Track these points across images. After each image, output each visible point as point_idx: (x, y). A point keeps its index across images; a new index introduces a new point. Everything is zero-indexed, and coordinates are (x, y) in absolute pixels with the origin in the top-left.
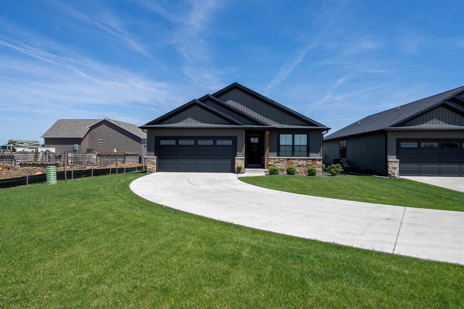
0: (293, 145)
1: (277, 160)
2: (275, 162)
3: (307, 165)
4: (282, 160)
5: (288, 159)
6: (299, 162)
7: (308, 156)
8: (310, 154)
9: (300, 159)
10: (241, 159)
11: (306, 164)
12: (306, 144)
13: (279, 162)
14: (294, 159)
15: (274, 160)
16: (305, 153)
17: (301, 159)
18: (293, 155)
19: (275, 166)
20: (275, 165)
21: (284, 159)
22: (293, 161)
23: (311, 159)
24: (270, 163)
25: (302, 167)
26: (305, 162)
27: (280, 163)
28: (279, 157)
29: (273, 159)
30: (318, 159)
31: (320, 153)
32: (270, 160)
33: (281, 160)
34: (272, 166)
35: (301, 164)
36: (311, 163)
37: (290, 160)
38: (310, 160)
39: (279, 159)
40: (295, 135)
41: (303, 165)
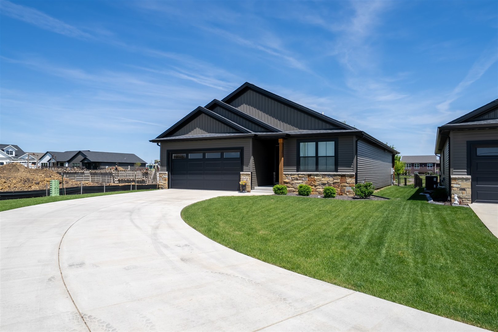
0: (317, 157)
1: (295, 176)
2: (293, 178)
3: (334, 183)
4: (302, 176)
5: (310, 175)
6: (323, 179)
7: (336, 170)
8: (339, 168)
9: (324, 175)
10: (247, 174)
11: (332, 182)
12: (334, 155)
13: (298, 178)
14: (317, 175)
15: (292, 177)
16: (333, 167)
17: (326, 175)
18: (317, 170)
19: (293, 184)
20: (293, 182)
21: (304, 175)
22: (315, 177)
23: (339, 175)
24: (287, 180)
25: (327, 185)
26: (331, 179)
27: (300, 180)
28: (299, 173)
29: (291, 175)
30: (348, 175)
31: (352, 166)
32: (287, 176)
33: (300, 176)
34: (289, 183)
35: (326, 182)
36: (339, 181)
37: (311, 177)
38: (338, 177)
39: (298, 175)
40: (319, 143)
41: (328, 183)
